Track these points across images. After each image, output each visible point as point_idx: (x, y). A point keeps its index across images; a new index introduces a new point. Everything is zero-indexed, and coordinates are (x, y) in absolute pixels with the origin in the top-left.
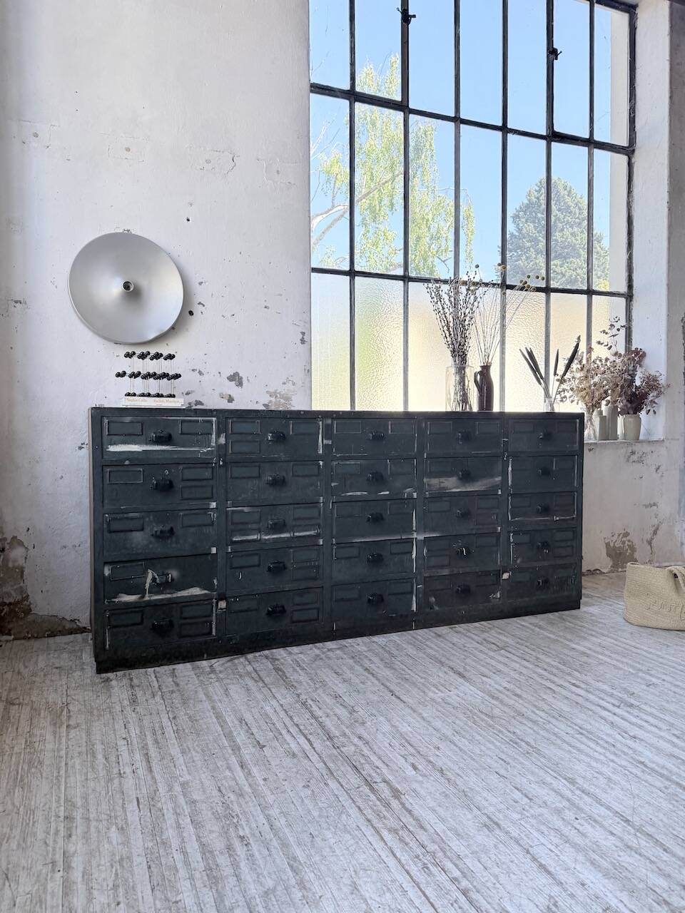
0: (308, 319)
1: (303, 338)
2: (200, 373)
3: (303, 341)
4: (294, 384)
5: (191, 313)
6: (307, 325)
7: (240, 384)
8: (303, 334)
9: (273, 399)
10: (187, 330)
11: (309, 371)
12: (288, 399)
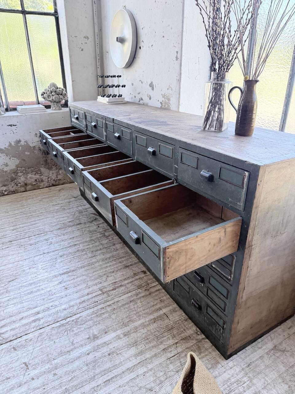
0: (180, 41)
1: (177, 56)
2: (142, 83)
3: (177, 58)
4: (172, 90)
5: (140, 48)
6: (180, 46)
7: (153, 89)
8: (177, 52)
9: (164, 99)
10: (139, 58)
11: (179, 81)
12: (169, 100)
